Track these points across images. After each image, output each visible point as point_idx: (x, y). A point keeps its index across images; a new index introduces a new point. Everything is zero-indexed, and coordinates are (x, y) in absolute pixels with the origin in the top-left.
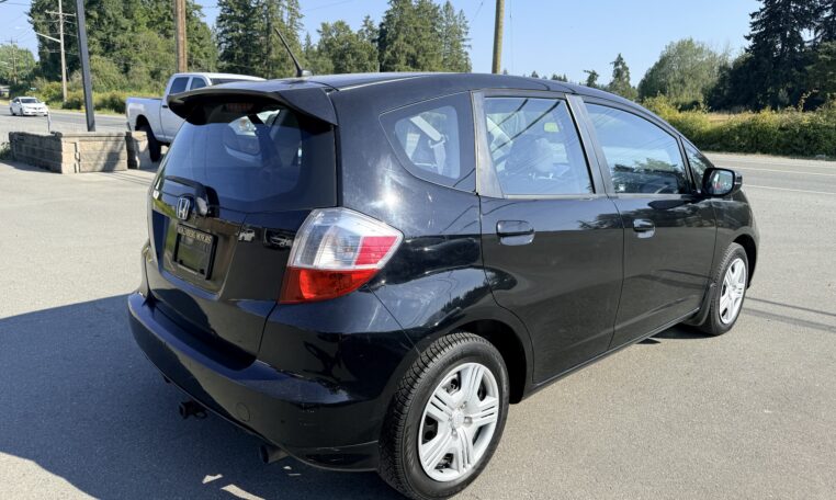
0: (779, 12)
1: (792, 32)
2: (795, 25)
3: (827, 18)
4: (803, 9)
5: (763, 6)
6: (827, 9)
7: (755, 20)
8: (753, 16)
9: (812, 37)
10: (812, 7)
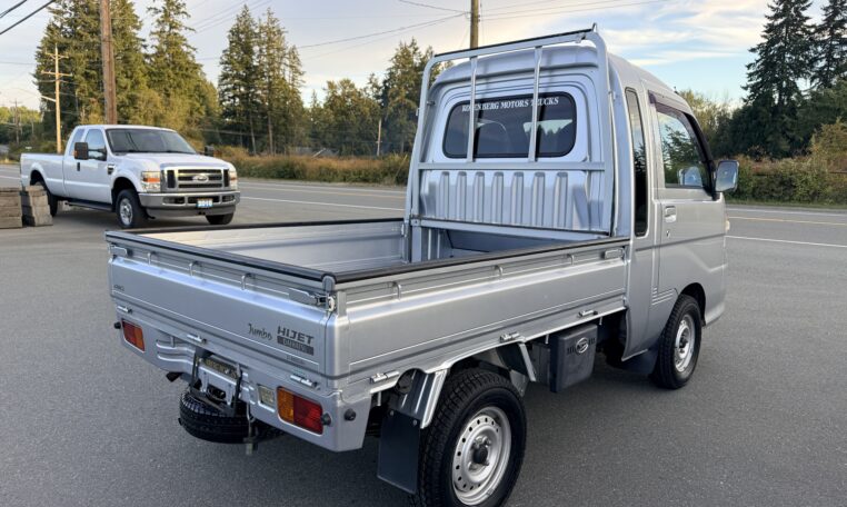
1: (788, 81)
2: (791, 74)
3: (823, 68)
4: (797, 60)
5: (758, 57)
6: (821, 59)
7: (751, 71)
8: (749, 67)
9: (808, 87)
10: (807, 57)
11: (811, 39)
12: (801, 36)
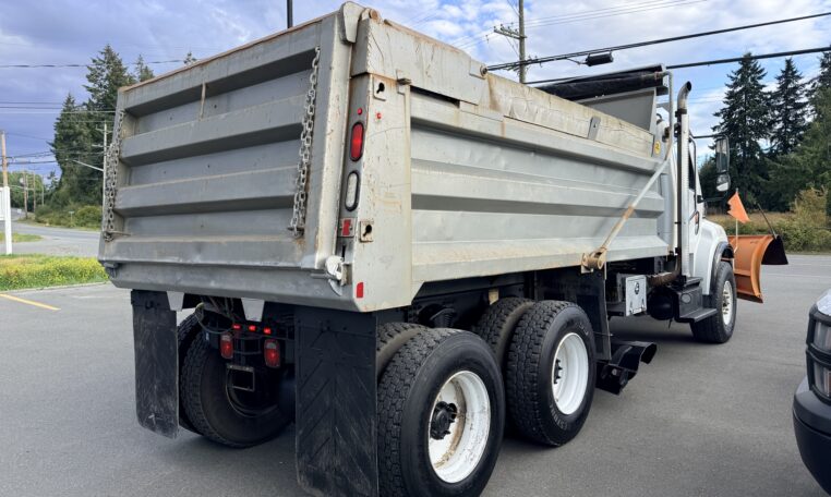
0: (737, 126)
1: (751, 142)
2: (751, 135)
3: (781, 129)
4: (756, 122)
5: (722, 121)
6: (778, 122)
7: (717, 132)
8: (714, 129)
9: (769, 146)
10: (765, 120)
11: (768, 104)
12: (759, 102)
